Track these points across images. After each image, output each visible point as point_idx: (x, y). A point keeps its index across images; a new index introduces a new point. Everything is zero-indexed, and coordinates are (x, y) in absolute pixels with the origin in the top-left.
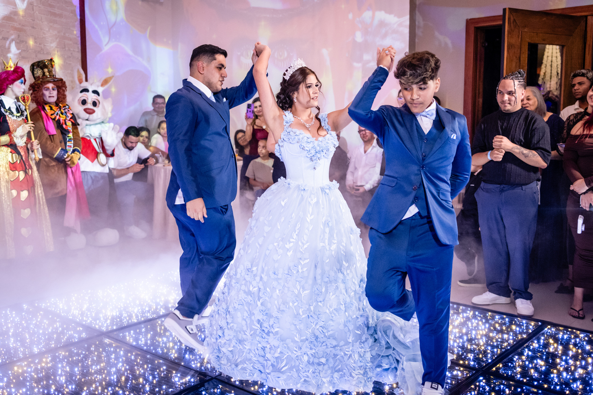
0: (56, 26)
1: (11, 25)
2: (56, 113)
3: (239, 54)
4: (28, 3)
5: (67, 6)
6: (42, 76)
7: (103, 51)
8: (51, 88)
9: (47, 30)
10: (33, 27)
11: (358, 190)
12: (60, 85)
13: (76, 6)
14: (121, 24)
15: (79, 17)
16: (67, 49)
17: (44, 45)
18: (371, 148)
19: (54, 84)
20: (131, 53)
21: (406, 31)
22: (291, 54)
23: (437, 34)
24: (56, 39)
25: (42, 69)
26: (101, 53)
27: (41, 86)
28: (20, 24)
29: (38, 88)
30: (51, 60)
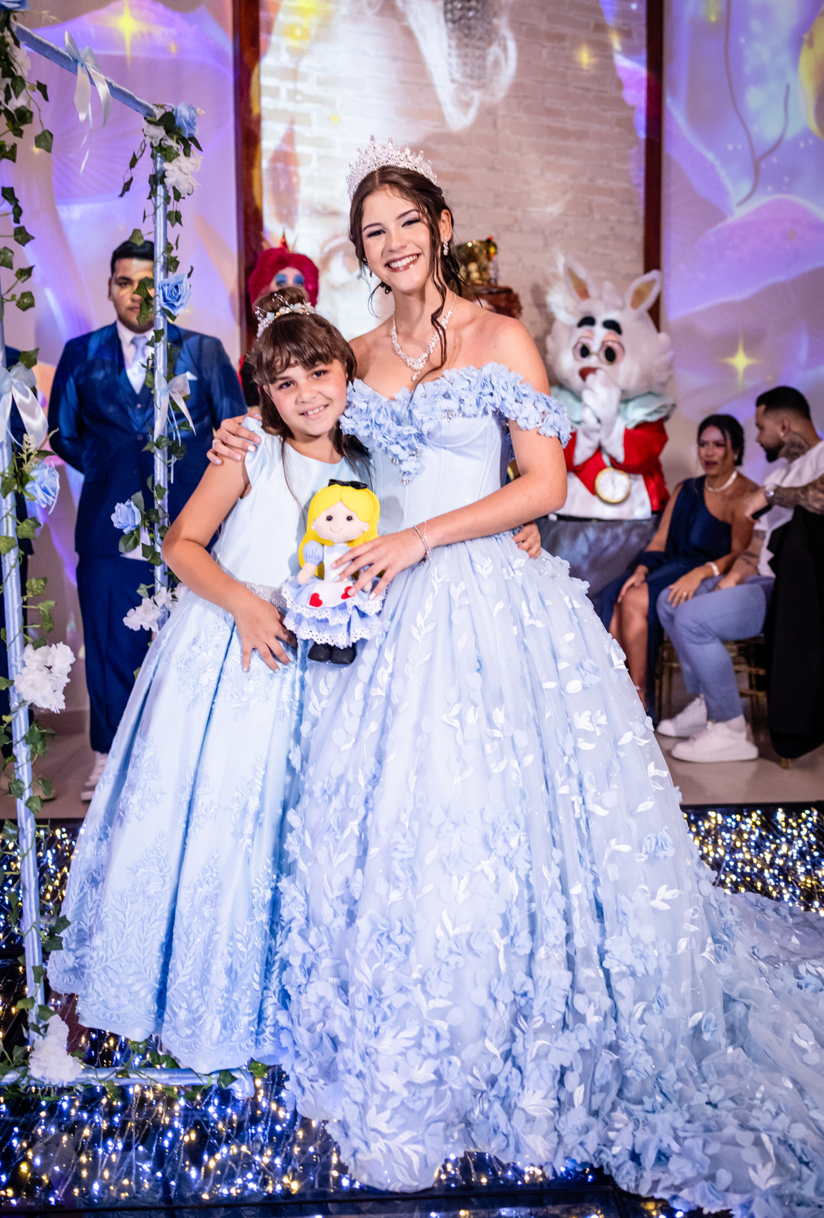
0: (564, 161)
4: (480, 109)
5: (605, 110)
7: (730, 220)
9: (538, 172)
10: (493, 169)
13: (633, 108)
14: (802, 145)
15: (642, 135)
16: (597, 217)
17: (525, 211)
24: (565, 193)
26: (720, 224)
28: (452, 163)
30: (489, 242)
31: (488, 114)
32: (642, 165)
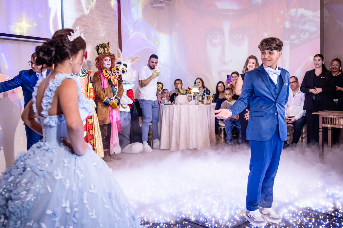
0: (105, 23)
1: (81, 23)
2: (109, 75)
3: (211, 37)
4: (90, 10)
5: (111, 12)
6: (103, 53)
7: (130, 38)
8: (108, 60)
9: (100, 25)
10: (93, 24)
11: (291, 120)
12: (113, 58)
13: (116, 11)
14: (140, 21)
15: (117, 18)
16: (111, 36)
17: (99, 35)
18: (298, 93)
19: (110, 58)
20: (145, 38)
21: (319, 20)
22: (244, 37)
23: (338, 21)
24: (105, 31)
25: (104, 49)
26: (129, 39)
27: (103, 58)
28: (86, 23)
29: (101, 59)
30: (109, 43)
31: (91, 11)
32: (118, 25)
